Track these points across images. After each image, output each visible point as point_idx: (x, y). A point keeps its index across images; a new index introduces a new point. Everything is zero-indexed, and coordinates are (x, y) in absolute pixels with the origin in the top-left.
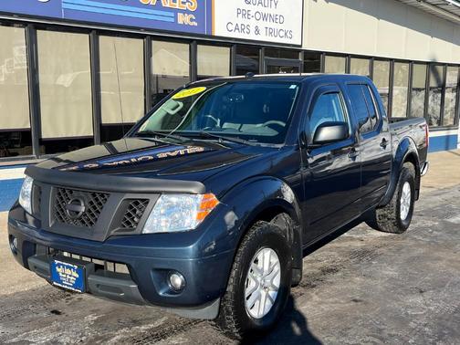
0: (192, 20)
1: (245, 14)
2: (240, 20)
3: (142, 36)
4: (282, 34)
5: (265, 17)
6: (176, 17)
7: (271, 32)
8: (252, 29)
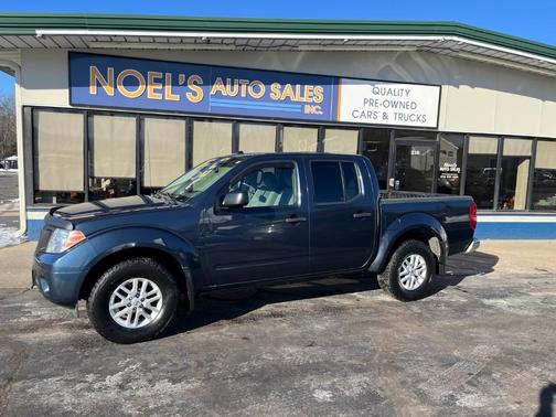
0: (317, 110)
1: (373, 103)
2: (367, 108)
3: (276, 124)
4: (413, 118)
5: (394, 105)
6: (303, 108)
7: (401, 116)
8: (380, 115)
